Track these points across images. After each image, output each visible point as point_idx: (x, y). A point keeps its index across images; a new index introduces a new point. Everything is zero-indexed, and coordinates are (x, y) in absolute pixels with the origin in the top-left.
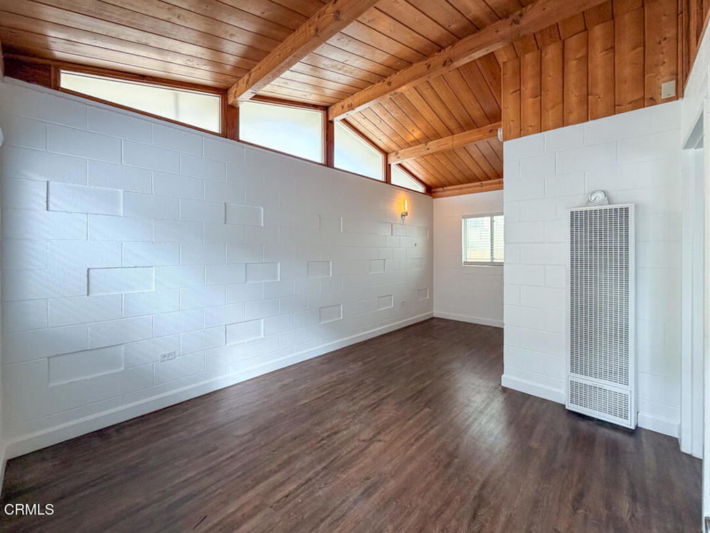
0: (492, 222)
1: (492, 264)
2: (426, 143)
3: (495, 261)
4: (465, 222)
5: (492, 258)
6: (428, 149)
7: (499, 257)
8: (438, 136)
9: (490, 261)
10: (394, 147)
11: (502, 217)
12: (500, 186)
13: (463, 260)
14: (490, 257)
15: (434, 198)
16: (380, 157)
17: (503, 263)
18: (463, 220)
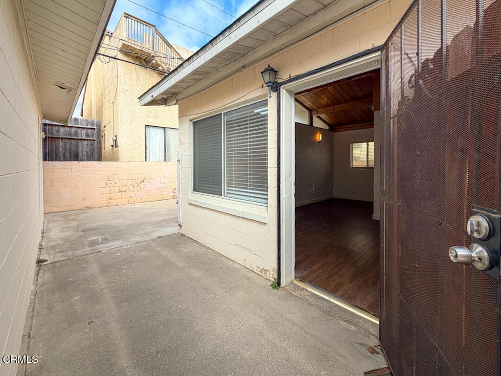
0: (368, 145)
1: (367, 168)
2: (334, 106)
3: (369, 166)
4: (352, 146)
5: (368, 165)
6: (335, 109)
7: (372, 164)
8: (339, 103)
9: (366, 166)
10: (314, 107)
11: (373, 143)
12: (372, 126)
13: (351, 166)
14: (366, 164)
15: (334, 132)
16: (307, 112)
17: (373, 167)
18: (351, 145)
